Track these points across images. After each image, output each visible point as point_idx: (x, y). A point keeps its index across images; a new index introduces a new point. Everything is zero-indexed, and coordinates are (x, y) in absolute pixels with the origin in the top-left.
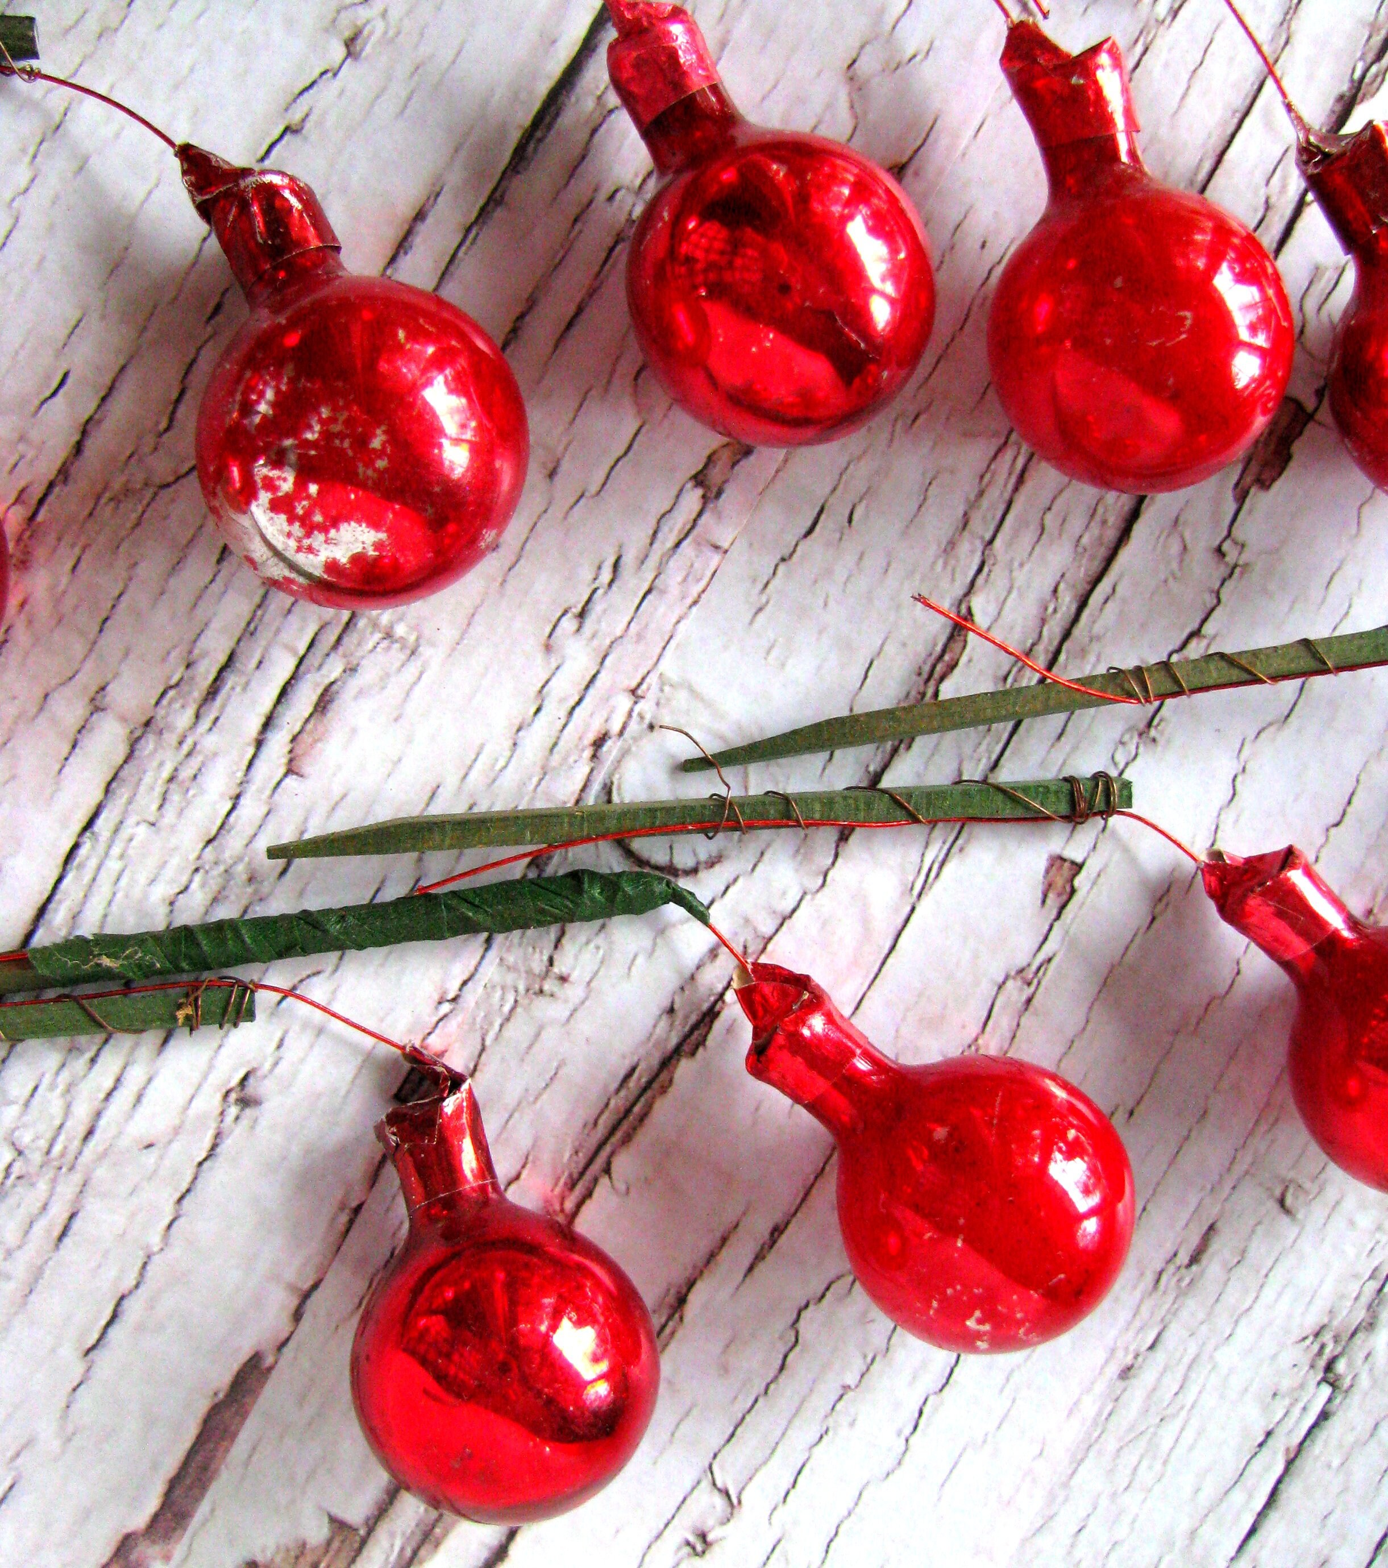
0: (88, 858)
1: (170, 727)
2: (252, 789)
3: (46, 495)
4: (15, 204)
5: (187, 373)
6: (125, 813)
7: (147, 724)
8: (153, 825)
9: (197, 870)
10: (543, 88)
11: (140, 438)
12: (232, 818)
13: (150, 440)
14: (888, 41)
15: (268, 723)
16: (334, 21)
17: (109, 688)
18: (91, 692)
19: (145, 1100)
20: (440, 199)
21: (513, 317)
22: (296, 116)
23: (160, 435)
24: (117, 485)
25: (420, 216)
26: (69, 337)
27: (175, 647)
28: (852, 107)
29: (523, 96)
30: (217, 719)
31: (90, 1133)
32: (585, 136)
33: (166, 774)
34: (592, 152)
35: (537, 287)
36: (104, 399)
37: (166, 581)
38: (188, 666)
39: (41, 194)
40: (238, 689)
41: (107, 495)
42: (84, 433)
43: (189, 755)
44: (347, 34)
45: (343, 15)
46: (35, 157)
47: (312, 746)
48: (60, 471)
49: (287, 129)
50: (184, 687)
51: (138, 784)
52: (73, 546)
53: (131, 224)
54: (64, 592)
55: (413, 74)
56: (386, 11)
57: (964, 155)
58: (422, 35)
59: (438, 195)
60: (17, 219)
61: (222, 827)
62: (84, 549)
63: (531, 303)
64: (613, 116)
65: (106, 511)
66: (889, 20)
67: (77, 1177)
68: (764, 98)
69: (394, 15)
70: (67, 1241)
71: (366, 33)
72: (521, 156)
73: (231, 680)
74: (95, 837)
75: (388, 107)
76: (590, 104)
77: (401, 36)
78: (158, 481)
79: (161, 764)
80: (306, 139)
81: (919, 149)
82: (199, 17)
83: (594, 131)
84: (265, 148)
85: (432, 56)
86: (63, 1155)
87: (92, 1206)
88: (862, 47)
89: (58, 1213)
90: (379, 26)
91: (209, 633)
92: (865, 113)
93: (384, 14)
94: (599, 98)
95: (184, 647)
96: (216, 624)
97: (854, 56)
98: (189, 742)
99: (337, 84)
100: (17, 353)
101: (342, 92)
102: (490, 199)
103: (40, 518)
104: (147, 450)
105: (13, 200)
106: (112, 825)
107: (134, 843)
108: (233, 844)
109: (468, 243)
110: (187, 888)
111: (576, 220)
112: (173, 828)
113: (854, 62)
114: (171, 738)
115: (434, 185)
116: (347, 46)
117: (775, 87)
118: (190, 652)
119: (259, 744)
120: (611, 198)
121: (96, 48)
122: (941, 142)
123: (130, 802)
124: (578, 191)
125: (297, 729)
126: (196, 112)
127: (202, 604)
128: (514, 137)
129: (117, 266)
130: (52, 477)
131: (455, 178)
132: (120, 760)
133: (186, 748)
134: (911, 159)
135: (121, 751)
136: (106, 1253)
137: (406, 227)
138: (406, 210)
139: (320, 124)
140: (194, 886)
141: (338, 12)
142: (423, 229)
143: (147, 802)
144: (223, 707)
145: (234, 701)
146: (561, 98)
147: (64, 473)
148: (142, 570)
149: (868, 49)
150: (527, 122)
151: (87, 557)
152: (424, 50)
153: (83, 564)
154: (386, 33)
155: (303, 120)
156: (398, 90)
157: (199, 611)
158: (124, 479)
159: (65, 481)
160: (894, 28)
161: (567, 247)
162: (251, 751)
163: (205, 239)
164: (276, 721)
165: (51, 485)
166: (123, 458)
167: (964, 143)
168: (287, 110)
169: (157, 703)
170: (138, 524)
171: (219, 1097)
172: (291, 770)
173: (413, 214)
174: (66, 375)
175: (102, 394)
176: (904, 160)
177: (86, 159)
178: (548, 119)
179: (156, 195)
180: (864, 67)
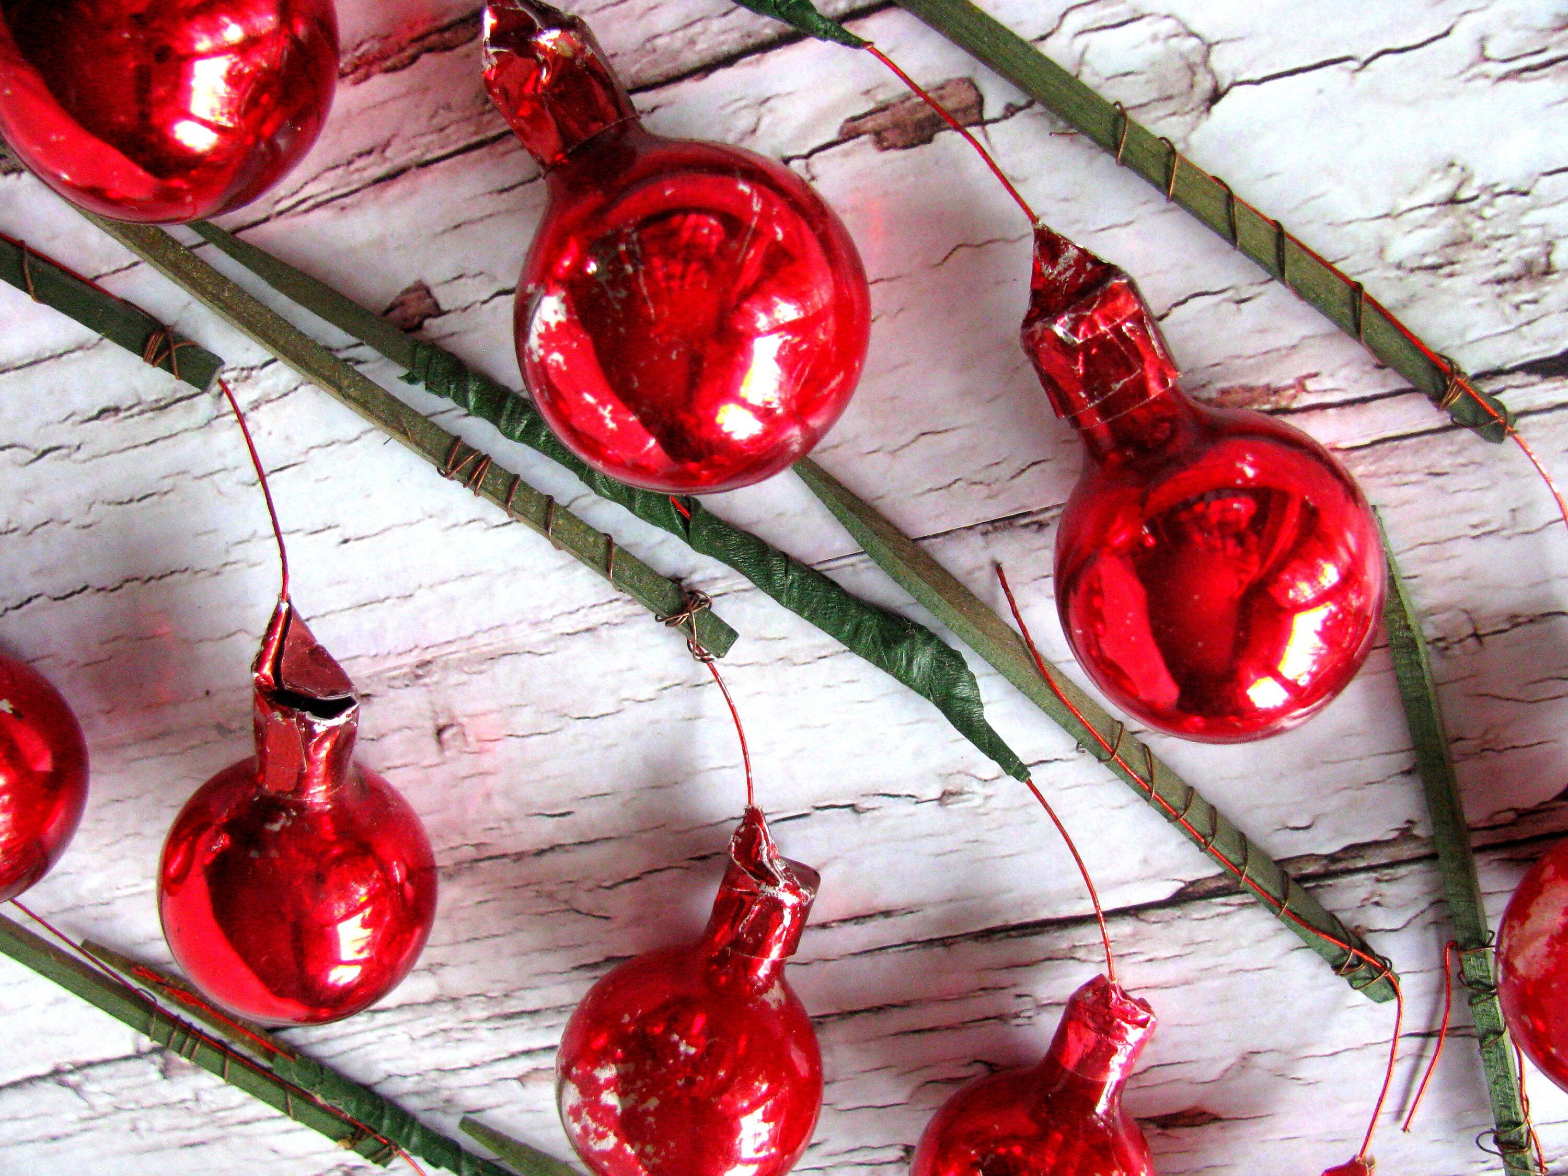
0: (359, 1023)
1: (466, 1011)
2: (489, 1069)
3: (496, 857)
4: (625, 703)
5: (650, 872)
6: (401, 1023)
7: (454, 999)
8: (413, 1039)
9: (419, 1074)
10: (1044, 914)
11: (585, 878)
12: (464, 1071)
13: (591, 884)
14: (1293, 1060)
15: (528, 1053)
16: (951, 774)
17: (447, 968)
18: (434, 961)
19: (290, 1135)
20: (910, 916)
21: (890, 1002)
22: (865, 803)
23: (600, 887)
24: (549, 887)
25: (887, 914)
26: (592, 796)
27: (505, 981)
28: (1226, 1070)
29: (1027, 908)
30: (498, 1028)
31: (246, 1123)
32: (1042, 957)
33: (444, 1026)
34: (1035, 967)
35: (920, 1000)
36: (581, 843)
37: (533, 951)
38: (506, 996)
39: (647, 712)
40: (526, 1027)
41: (537, 887)
42: (552, 849)
43: (466, 1029)
44: (950, 788)
45: (962, 776)
46: (665, 688)
47: (543, 1080)
48: (516, 854)
49: (852, 806)
50: (493, 1002)
51: (421, 1018)
52: (490, 892)
53: (692, 774)
54: (461, 908)
55: (969, 842)
56: (991, 796)
57: (1265, 1141)
58: (1001, 827)
59: (911, 912)
60: (618, 712)
61: (454, 1070)
62: (494, 899)
63: (906, 1005)
64: (1072, 962)
65: (529, 893)
66: (1305, 1052)
67: (220, 1132)
68: (1177, 1025)
69: (994, 802)
70: (190, 1150)
71: (965, 797)
72: (988, 934)
73: (525, 1020)
74: (372, 1019)
75: (932, 846)
76: (1065, 945)
77: (985, 818)
78: (575, 906)
79: (445, 1021)
80: (859, 820)
81: (1242, 1119)
82: (861, 702)
83: (1050, 959)
84: (827, 803)
85: (993, 843)
86: (221, 1119)
87: (218, 1148)
88: (1273, 1050)
89: (195, 1136)
90: (978, 801)
91: (534, 993)
92: (1230, 1079)
93: (987, 797)
94: (1075, 946)
95: (513, 987)
96: (542, 992)
97: (1262, 1050)
98: (472, 1025)
99: (913, 808)
100: (548, 777)
101: (911, 815)
102: (942, 939)
103: (482, 864)
104: (584, 887)
105: (627, 700)
106: (388, 1022)
107: (393, 1038)
108: (452, 1081)
109: (902, 948)
110: (405, 1077)
111: (983, 989)
112: (423, 1049)
113: (1258, 1053)
114: (462, 1015)
115: (915, 905)
116: (944, 794)
117: (1192, 1026)
118: (514, 991)
119: (513, 1056)
120: (1019, 996)
121: (771, 663)
122: (1260, 1127)
123: (409, 1021)
124: (1005, 977)
125: (542, 1067)
127: (544, 978)
128: (997, 922)
129: (660, 787)
130: (509, 852)
131: (931, 912)
132: (421, 1000)
133: (466, 1025)
134: (1230, 1119)
135: (426, 998)
136: (208, 1169)
137: (872, 912)
138: (881, 903)
139: (877, 820)
140: (410, 1079)
141: (959, 772)
142: (881, 921)
143: (420, 1028)
144: (509, 1027)
145: (518, 1029)
146: (1050, 928)
147: (519, 857)
148: (521, 936)
149: (1275, 1054)
150: (1013, 922)
151: (492, 904)
152: (994, 836)
153: (486, 905)
154: (979, 807)
155: (868, 809)
156: (949, 842)
157: (537, 979)
158: (555, 888)
159: (515, 861)
160: (1306, 1057)
161: (962, 997)
162: (504, 1055)
163: (734, 818)
164: (534, 1055)
165: (505, 856)
166: (565, 878)
167: (1271, 1137)
168: (863, 796)
169: (470, 996)
170: (542, 915)
171: (337, 1163)
172: (521, 1079)
173: (884, 909)
174: (569, 813)
175: (583, 840)
176: (1224, 1116)
177: (698, 717)
178: (1028, 931)
179: (726, 772)
180: (1260, 1059)
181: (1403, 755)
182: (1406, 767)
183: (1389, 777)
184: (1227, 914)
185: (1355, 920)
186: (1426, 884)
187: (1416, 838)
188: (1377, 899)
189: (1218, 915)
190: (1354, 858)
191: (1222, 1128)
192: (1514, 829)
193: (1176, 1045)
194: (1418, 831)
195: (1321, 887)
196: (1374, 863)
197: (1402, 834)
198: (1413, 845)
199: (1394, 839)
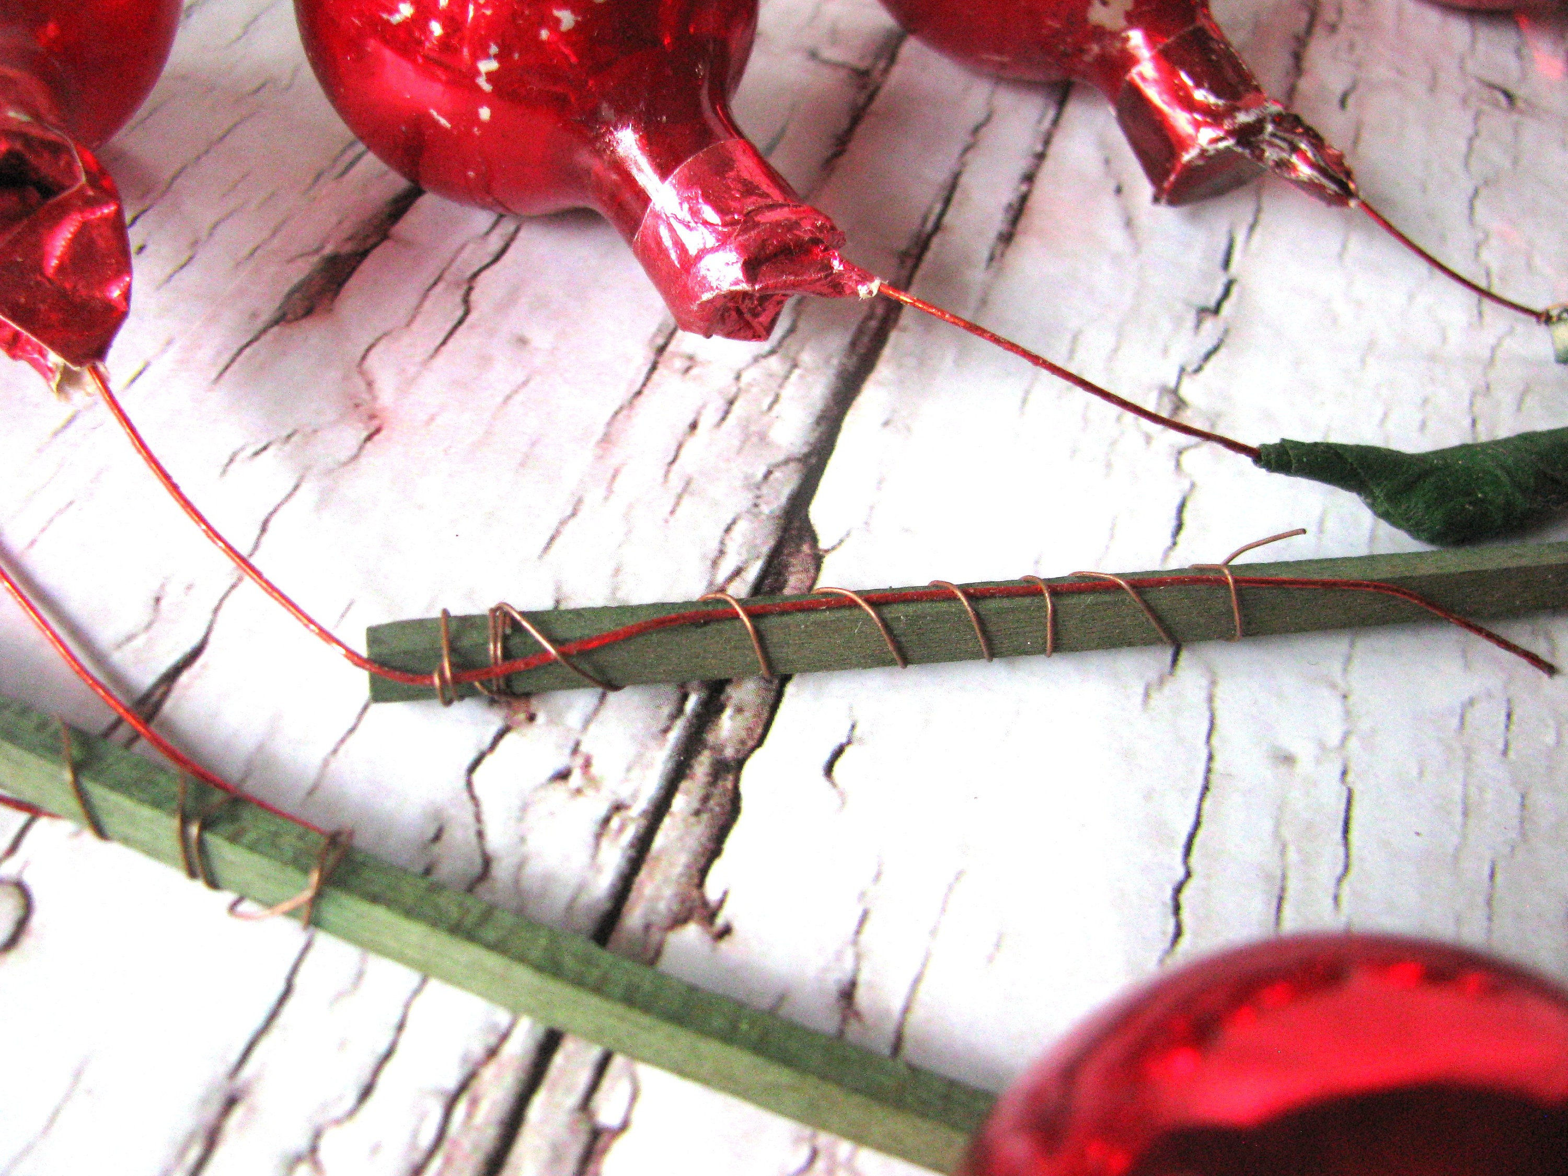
10: (883, 371)
14: (308, 468)
20: (986, 255)
22: (1212, 326)
28: (370, 384)
49: (1216, 310)
56: (1148, 442)
57: (170, 343)
59: (991, 258)
63: (828, 166)
66: (308, 493)
69: (1135, 438)
75: (1099, 342)
80: (1188, 304)
81: (248, 344)
82: (1386, 415)
83: (792, 330)
84: (1233, 291)
88: (355, 457)
92: (346, 378)
93: (1148, 438)
94: (795, 366)
97: (369, 445)
99: (1176, 360)
101: (1165, 353)
102: (919, 258)
109: (934, 215)
113: (369, 439)
115: (1000, 269)
116: (1182, 400)
117: (508, 398)
126: (1334, 321)
131: (977, 275)
134: (264, 331)
139: (1177, 320)
142: (997, 226)
146: (852, 363)
149: (344, 455)
150: (893, 336)
155: (1199, 322)
160: (296, 487)
168: (1226, 332)
176: (276, 329)
180: (352, 435)
181: (897, 1005)
182: (862, 997)
183: (858, 957)
184: (715, 563)
185: (551, 721)
186: (548, 879)
187: (679, 921)
188: (576, 779)
189: (722, 552)
190: (705, 799)
191: (254, 315)
192: (573, 1099)
193: (485, 361)
194: (692, 932)
195: (674, 717)
196: (667, 821)
197: (705, 903)
198: (662, 906)
199: (701, 884)
